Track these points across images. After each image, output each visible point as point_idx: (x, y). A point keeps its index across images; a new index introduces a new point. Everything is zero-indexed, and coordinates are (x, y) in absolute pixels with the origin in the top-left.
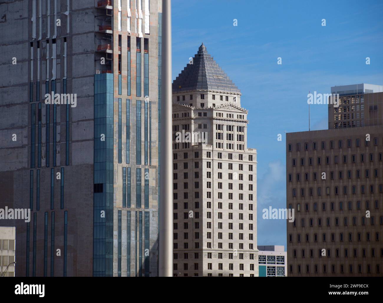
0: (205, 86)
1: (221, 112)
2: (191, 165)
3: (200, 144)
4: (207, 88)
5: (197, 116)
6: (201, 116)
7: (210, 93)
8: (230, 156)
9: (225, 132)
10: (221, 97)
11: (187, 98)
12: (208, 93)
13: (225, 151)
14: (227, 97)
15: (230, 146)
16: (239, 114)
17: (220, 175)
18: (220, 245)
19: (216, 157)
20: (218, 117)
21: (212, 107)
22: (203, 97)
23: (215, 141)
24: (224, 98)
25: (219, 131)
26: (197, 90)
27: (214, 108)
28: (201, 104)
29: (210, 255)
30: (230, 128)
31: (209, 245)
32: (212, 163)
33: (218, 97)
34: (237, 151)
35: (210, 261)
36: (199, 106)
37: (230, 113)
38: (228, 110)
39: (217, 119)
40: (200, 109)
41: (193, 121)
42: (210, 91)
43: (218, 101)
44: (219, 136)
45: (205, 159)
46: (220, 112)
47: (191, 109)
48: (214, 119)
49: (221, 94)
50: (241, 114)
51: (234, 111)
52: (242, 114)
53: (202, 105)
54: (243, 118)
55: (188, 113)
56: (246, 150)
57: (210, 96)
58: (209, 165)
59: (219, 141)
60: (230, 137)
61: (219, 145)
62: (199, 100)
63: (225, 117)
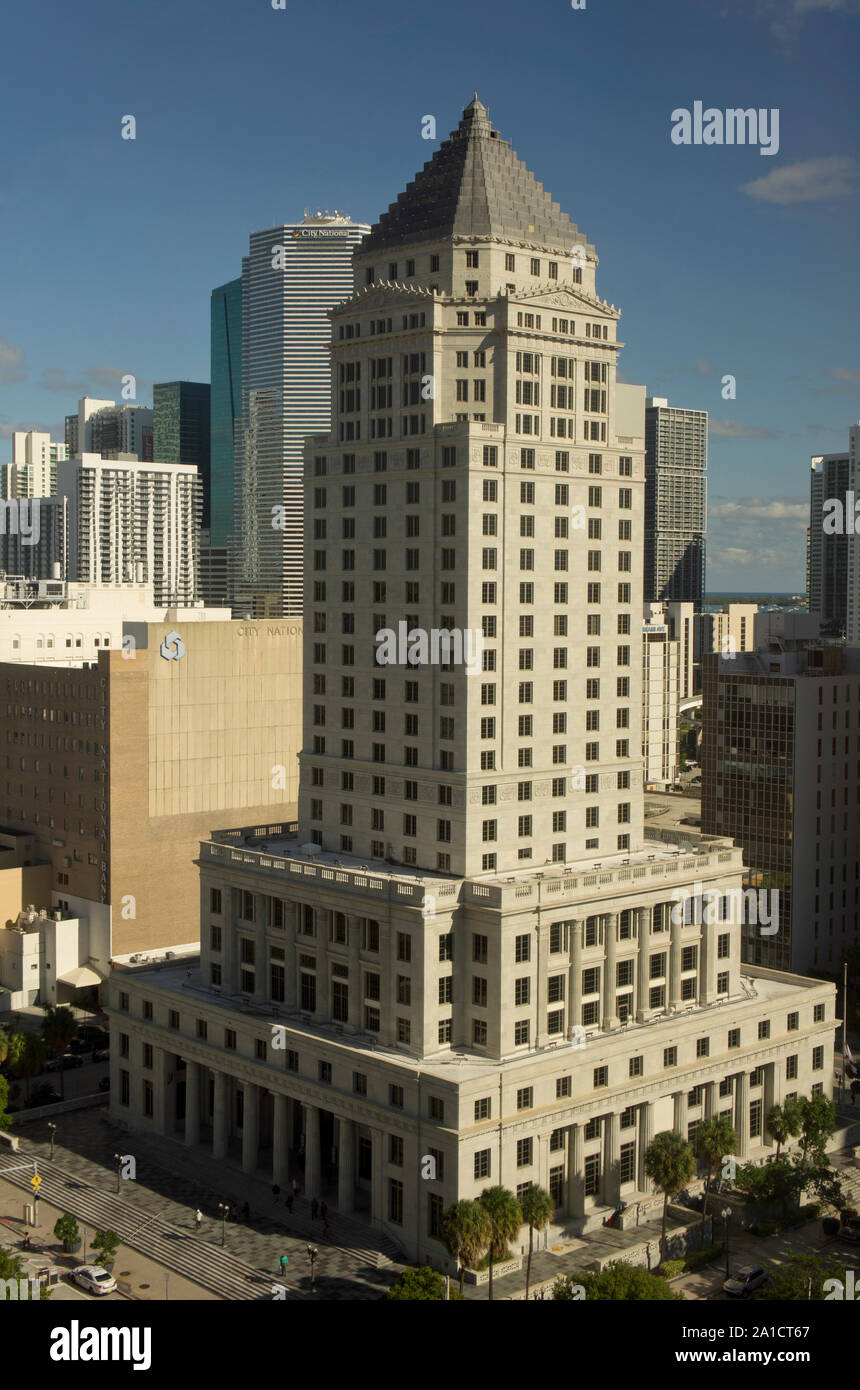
0: (482, 218)
1: (534, 312)
2: (429, 491)
3: (463, 419)
4: (488, 229)
5: (454, 323)
6: (466, 324)
7: (500, 246)
8: (562, 461)
9: (546, 380)
10: (535, 263)
11: (423, 266)
12: (493, 245)
13: (546, 446)
14: (554, 266)
15: (561, 428)
16: (592, 321)
17: (527, 526)
18: (525, 758)
19: (514, 464)
20: (524, 329)
21: (503, 294)
22: (473, 259)
23: (514, 408)
24: (544, 268)
25: (527, 377)
26: (455, 237)
27: (511, 298)
28: (468, 284)
29: (489, 795)
30: (562, 367)
31: (488, 760)
32: (500, 485)
33: (523, 263)
34: (586, 443)
35: (490, 812)
36: (460, 290)
37: (563, 316)
38: (558, 306)
39: (519, 335)
40: (463, 302)
41: (438, 341)
42: (499, 242)
43: (522, 276)
44: (528, 393)
45: (477, 474)
46: (530, 311)
47: (430, 302)
48: (511, 334)
49: (537, 255)
50: (598, 322)
51: (576, 310)
52: (602, 323)
53: (472, 286)
54: (606, 337)
55: (423, 315)
56: (612, 440)
57: (495, 256)
58: (490, 491)
59: (526, 409)
60: (562, 397)
61: (527, 424)
62: (461, 272)
63: (546, 328)
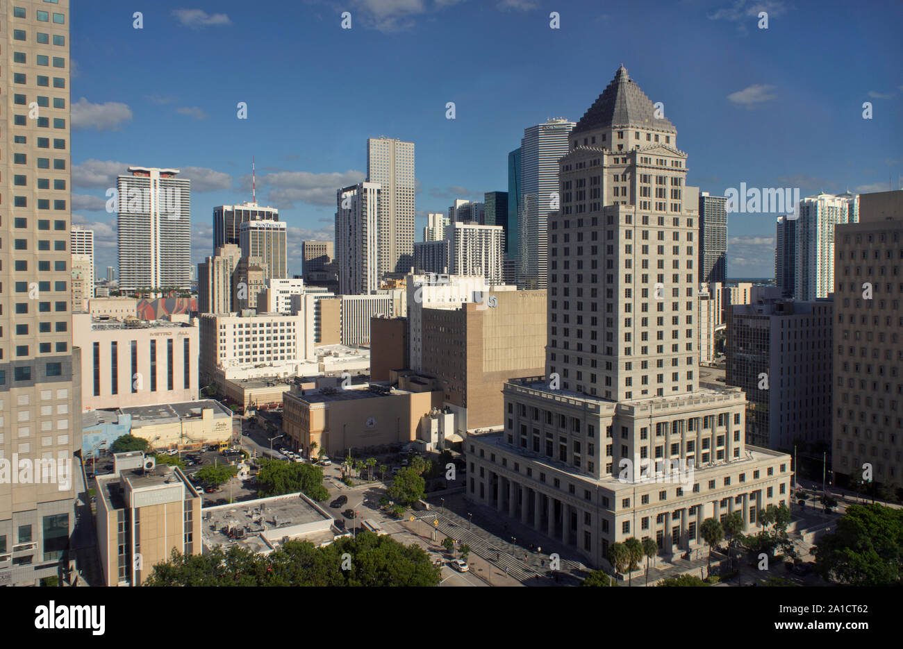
0: (625, 118)
1: (648, 156)
2: (602, 235)
3: (616, 204)
4: (627, 122)
5: (613, 163)
6: (618, 163)
7: (633, 129)
8: (661, 221)
9: (653, 186)
10: (649, 135)
11: (599, 139)
12: (629, 129)
13: (653, 214)
14: (657, 136)
15: (661, 207)
16: (674, 160)
17: (645, 249)
18: (645, 350)
19: (639, 223)
20: (644, 164)
21: (634, 149)
22: (621, 135)
23: (639, 198)
24: (653, 137)
25: (645, 185)
26: (613, 126)
27: (638, 151)
28: (619, 146)
29: (629, 366)
30: (661, 180)
31: (628, 351)
32: (633, 231)
33: (643, 136)
34: (671, 213)
35: (629, 374)
36: (615, 148)
37: (661, 158)
38: (659, 154)
39: (641, 167)
40: (616, 154)
41: (605, 171)
42: (632, 127)
43: (643, 140)
44: (645, 192)
45: (623, 227)
46: (646, 156)
47: (602, 154)
48: (638, 166)
49: (649, 132)
50: (677, 160)
51: (667, 155)
52: (679, 160)
53: (620, 147)
54: (680, 166)
55: (599, 160)
56: (684, 211)
57: (631, 133)
58: (629, 235)
59: (644, 199)
60: (661, 193)
61: (645, 205)
62: (615, 140)
63: (654, 163)
